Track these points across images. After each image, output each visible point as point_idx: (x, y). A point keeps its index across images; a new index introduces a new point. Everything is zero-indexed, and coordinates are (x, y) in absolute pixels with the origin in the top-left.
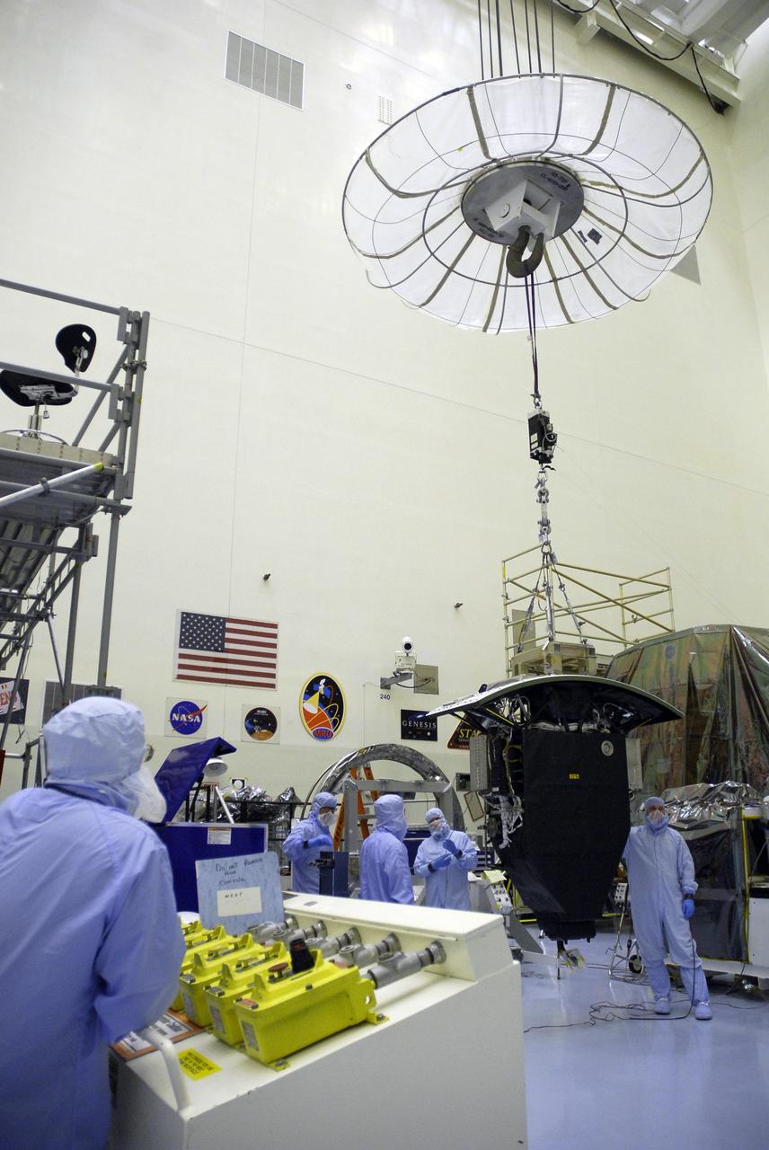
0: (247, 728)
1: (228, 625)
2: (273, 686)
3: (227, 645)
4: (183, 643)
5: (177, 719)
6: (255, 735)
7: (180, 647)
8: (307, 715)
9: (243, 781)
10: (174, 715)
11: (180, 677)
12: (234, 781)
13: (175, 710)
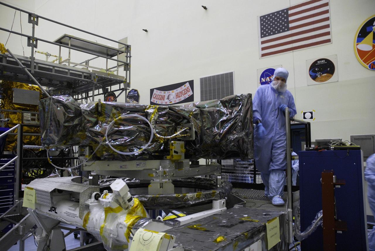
0: (311, 76)
1: (290, 12)
2: (329, 41)
3: (291, 25)
4: (263, 35)
5: (264, 81)
6: (317, 79)
7: (262, 37)
8: (362, 54)
9: (311, 113)
10: (262, 79)
11: (263, 55)
12: (304, 113)
13: (262, 76)
